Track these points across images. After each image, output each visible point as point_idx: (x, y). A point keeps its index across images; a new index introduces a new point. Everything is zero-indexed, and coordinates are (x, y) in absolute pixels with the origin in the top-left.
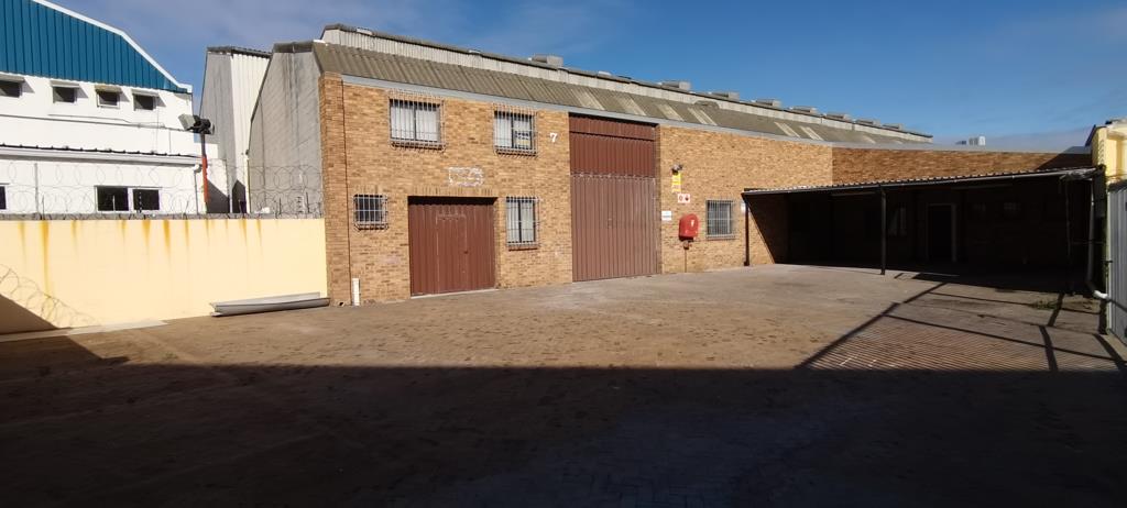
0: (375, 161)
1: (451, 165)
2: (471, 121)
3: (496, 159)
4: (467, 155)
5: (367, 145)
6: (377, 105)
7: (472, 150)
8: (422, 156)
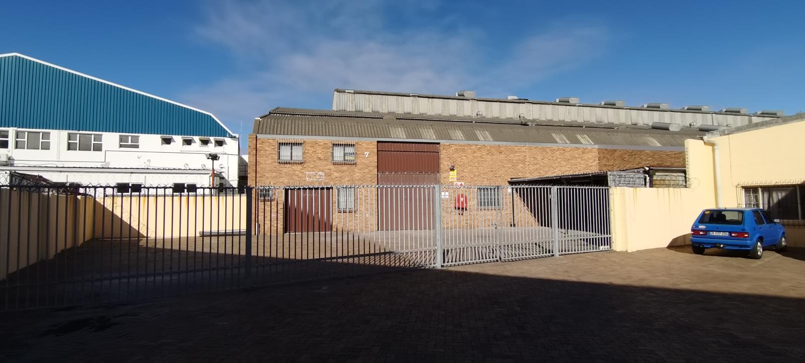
0: (270, 170)
1: (308, 171)
2: (319, 150)
3: (332, 167)
4: (316, 166)
5: (267, 164)
6: (273, 146)
7: (319, 163)
8: (293, 167)
